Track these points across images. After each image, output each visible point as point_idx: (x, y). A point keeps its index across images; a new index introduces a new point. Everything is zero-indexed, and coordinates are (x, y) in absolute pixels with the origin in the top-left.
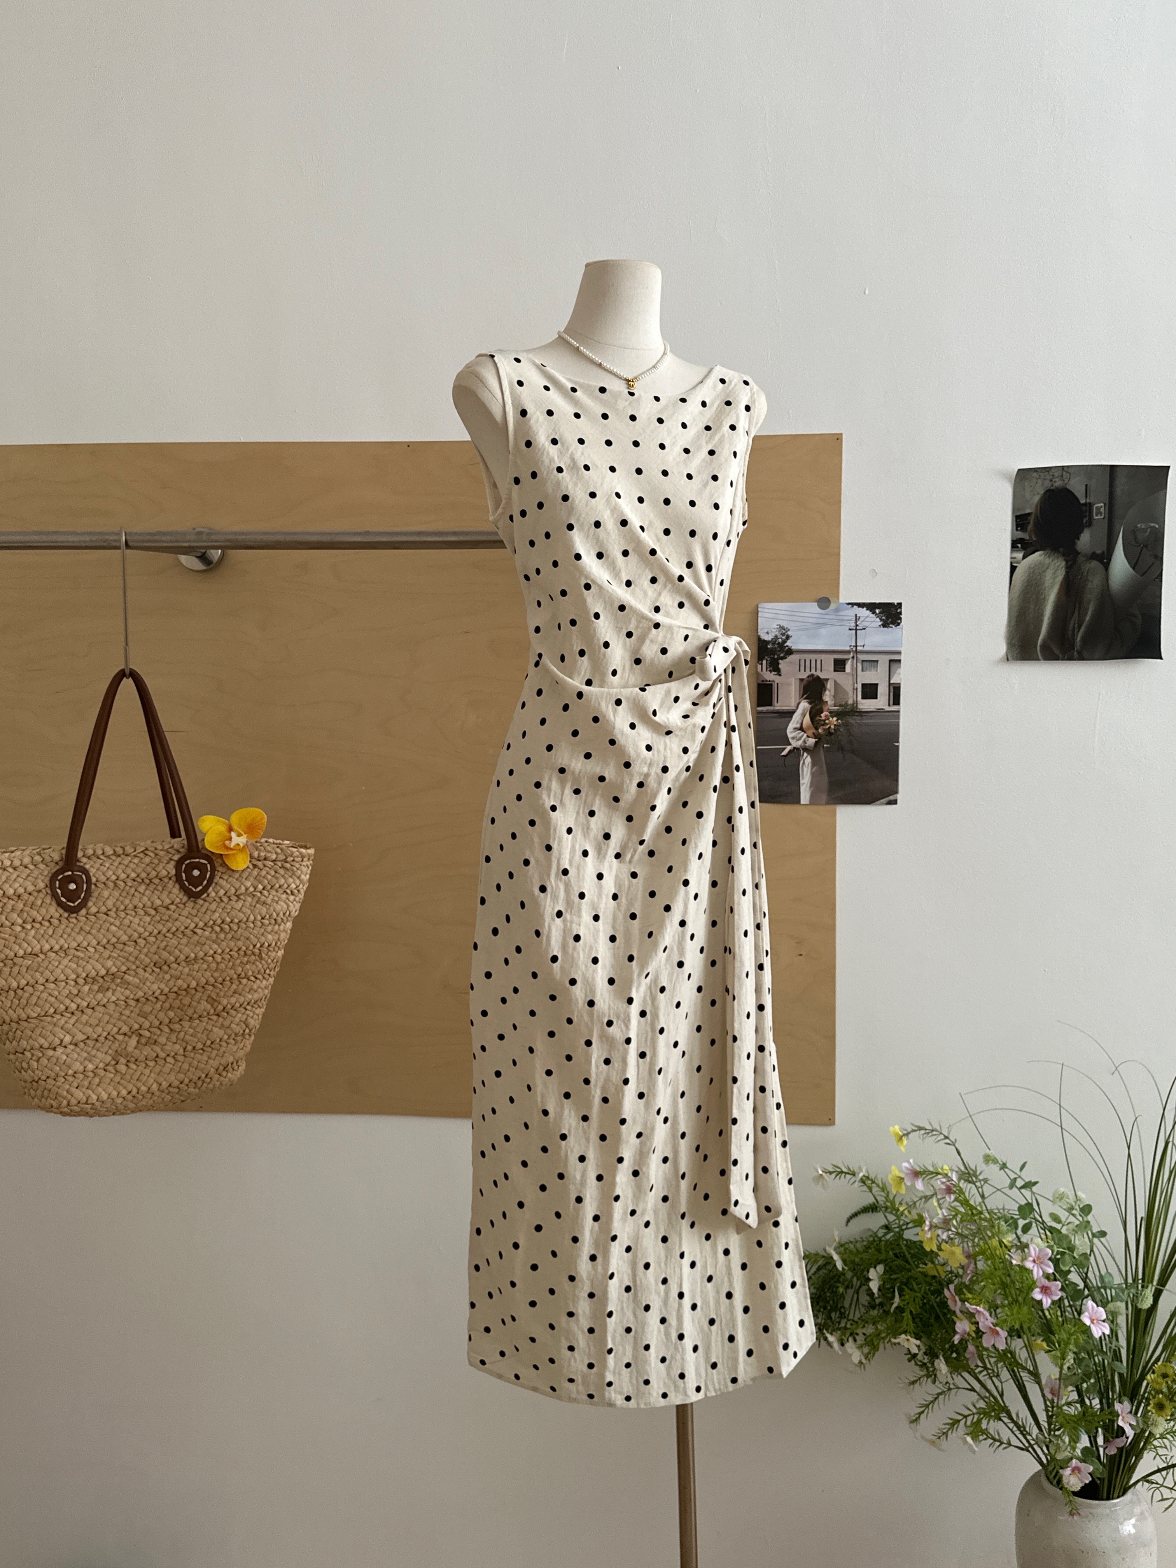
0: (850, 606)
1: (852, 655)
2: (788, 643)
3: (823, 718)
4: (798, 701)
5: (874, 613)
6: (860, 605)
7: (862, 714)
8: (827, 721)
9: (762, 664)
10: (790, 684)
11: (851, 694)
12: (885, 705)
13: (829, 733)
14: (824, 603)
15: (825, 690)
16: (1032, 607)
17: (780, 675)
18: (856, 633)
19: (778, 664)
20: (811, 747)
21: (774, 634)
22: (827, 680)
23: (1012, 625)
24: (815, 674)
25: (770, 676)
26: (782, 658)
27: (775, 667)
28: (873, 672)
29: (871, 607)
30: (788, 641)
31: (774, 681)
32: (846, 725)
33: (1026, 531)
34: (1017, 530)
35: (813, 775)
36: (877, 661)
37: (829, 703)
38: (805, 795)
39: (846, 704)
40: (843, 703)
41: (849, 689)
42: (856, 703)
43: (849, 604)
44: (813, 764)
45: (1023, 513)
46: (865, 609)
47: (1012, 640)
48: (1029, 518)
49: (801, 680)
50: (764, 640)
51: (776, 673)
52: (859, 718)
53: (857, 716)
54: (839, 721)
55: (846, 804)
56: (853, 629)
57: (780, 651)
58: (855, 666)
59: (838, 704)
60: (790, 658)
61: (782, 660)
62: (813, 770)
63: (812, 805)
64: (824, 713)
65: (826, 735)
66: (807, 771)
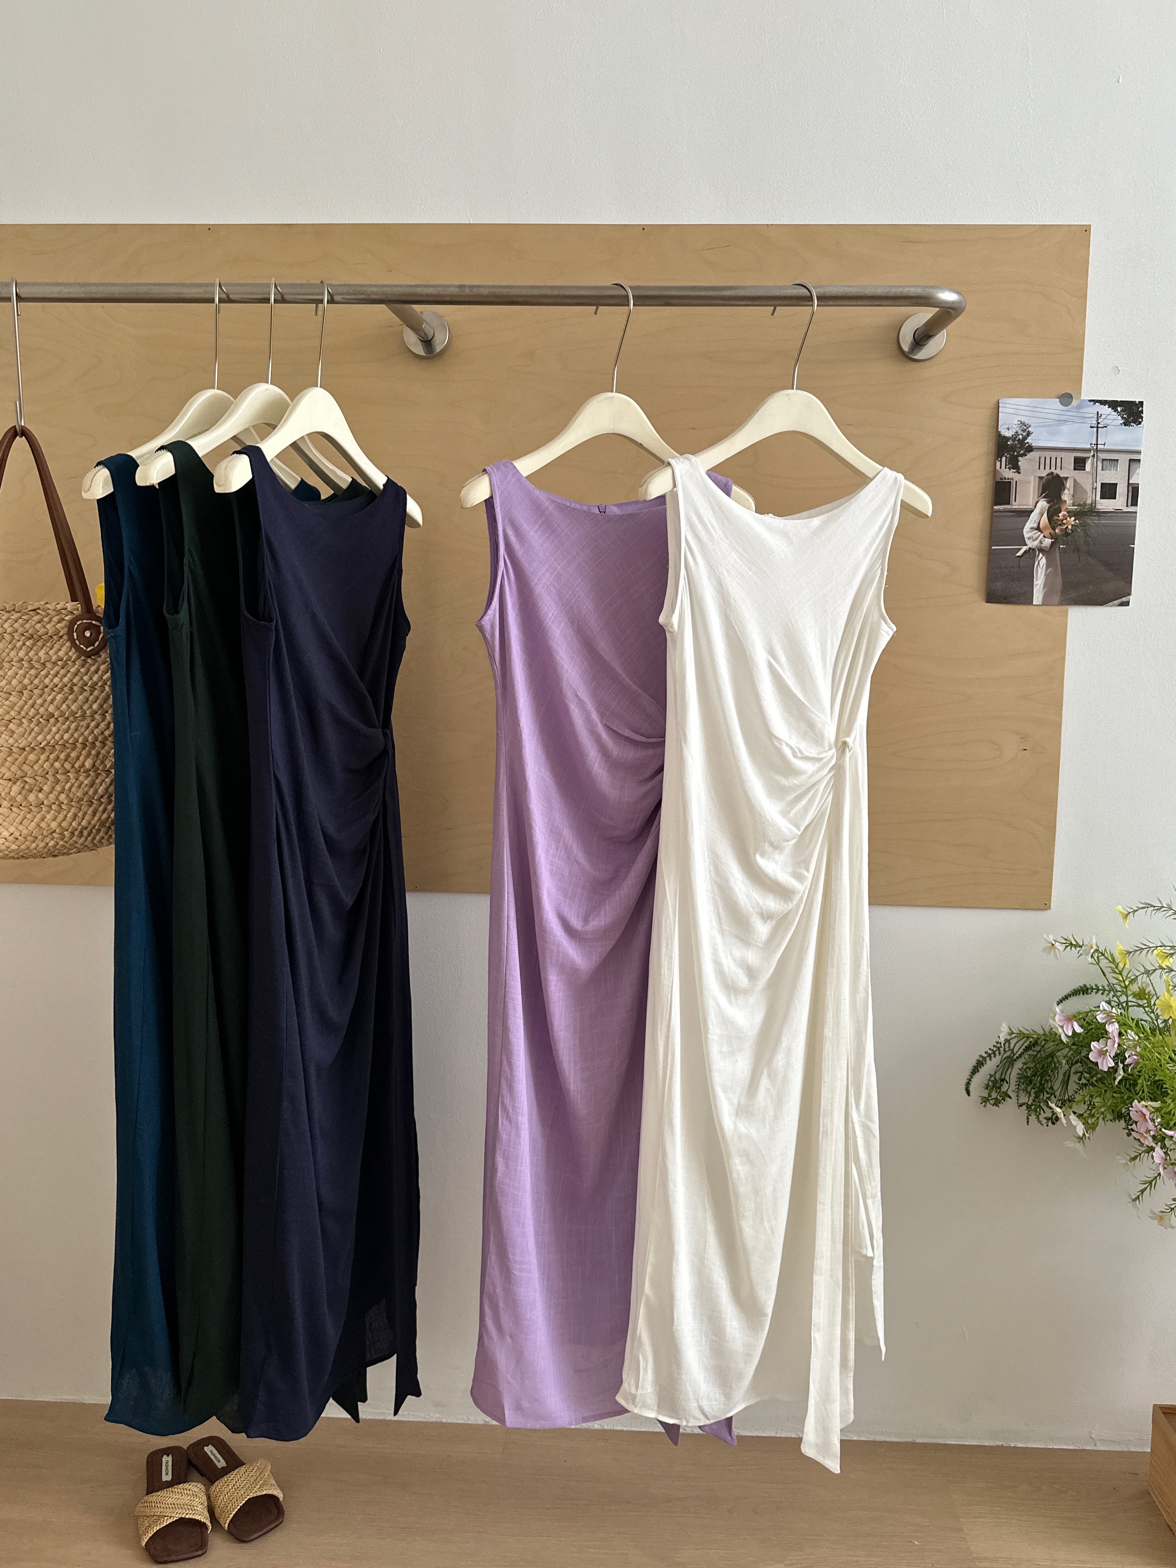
0: (1092, 403)
1: (1092, 454)
2: (1028, 440)
3: (1061, 518)
4: (1037, 500)
5: (1116, 410)
6: (1103, 403)
7: (1100, 514)
8: (1064, 521)
9: (1001, 461)
10: (1029, 483)
11: (1090, 493)
12: (1124, 506)
13: (1066, 533)
14: (1066, 399)
15: (1064, 490)
17: (1019, 473)
18: (1097, 430)
19: (1018, 461)
20: (1046, 547)
21: (1014, 431)
22: (1067, 478)
24: (1055, 472)
25: (1008, 474)
26: (1022, 455)
27: (1014, 465)
28: (1113, 472)
29: (1113, 404)
30: (1029, 438)
31: (1012, 479)
32: (1083, 525)
35: (1047, 576)
36: (1118, 460)
37: (1067, 502)
38: (1038, 596)
39: (1085, 504)
40: (1082, 503)
41: (1088, 488)
42: (1094, 503)
43: (1091, 401)
44: (1048, 566)
46: (1107, 406)
49: (1041, 478)
50: (1004, 436)
51: (1015, 471)
52: (1097, 518)
53: (1095, 516)
54: (1077, 521)
55: (1079, 605)
56: (1094, 427)
57: (1020, 447)
58: (1095, 465)
59: (1076, 504)
60: (1030, 455)
61: (1022, 457)
62: (1048, 572)
63: (1044, 605)
64: (1062, 513)
65: (1063, 536)
66: (1042, 572)
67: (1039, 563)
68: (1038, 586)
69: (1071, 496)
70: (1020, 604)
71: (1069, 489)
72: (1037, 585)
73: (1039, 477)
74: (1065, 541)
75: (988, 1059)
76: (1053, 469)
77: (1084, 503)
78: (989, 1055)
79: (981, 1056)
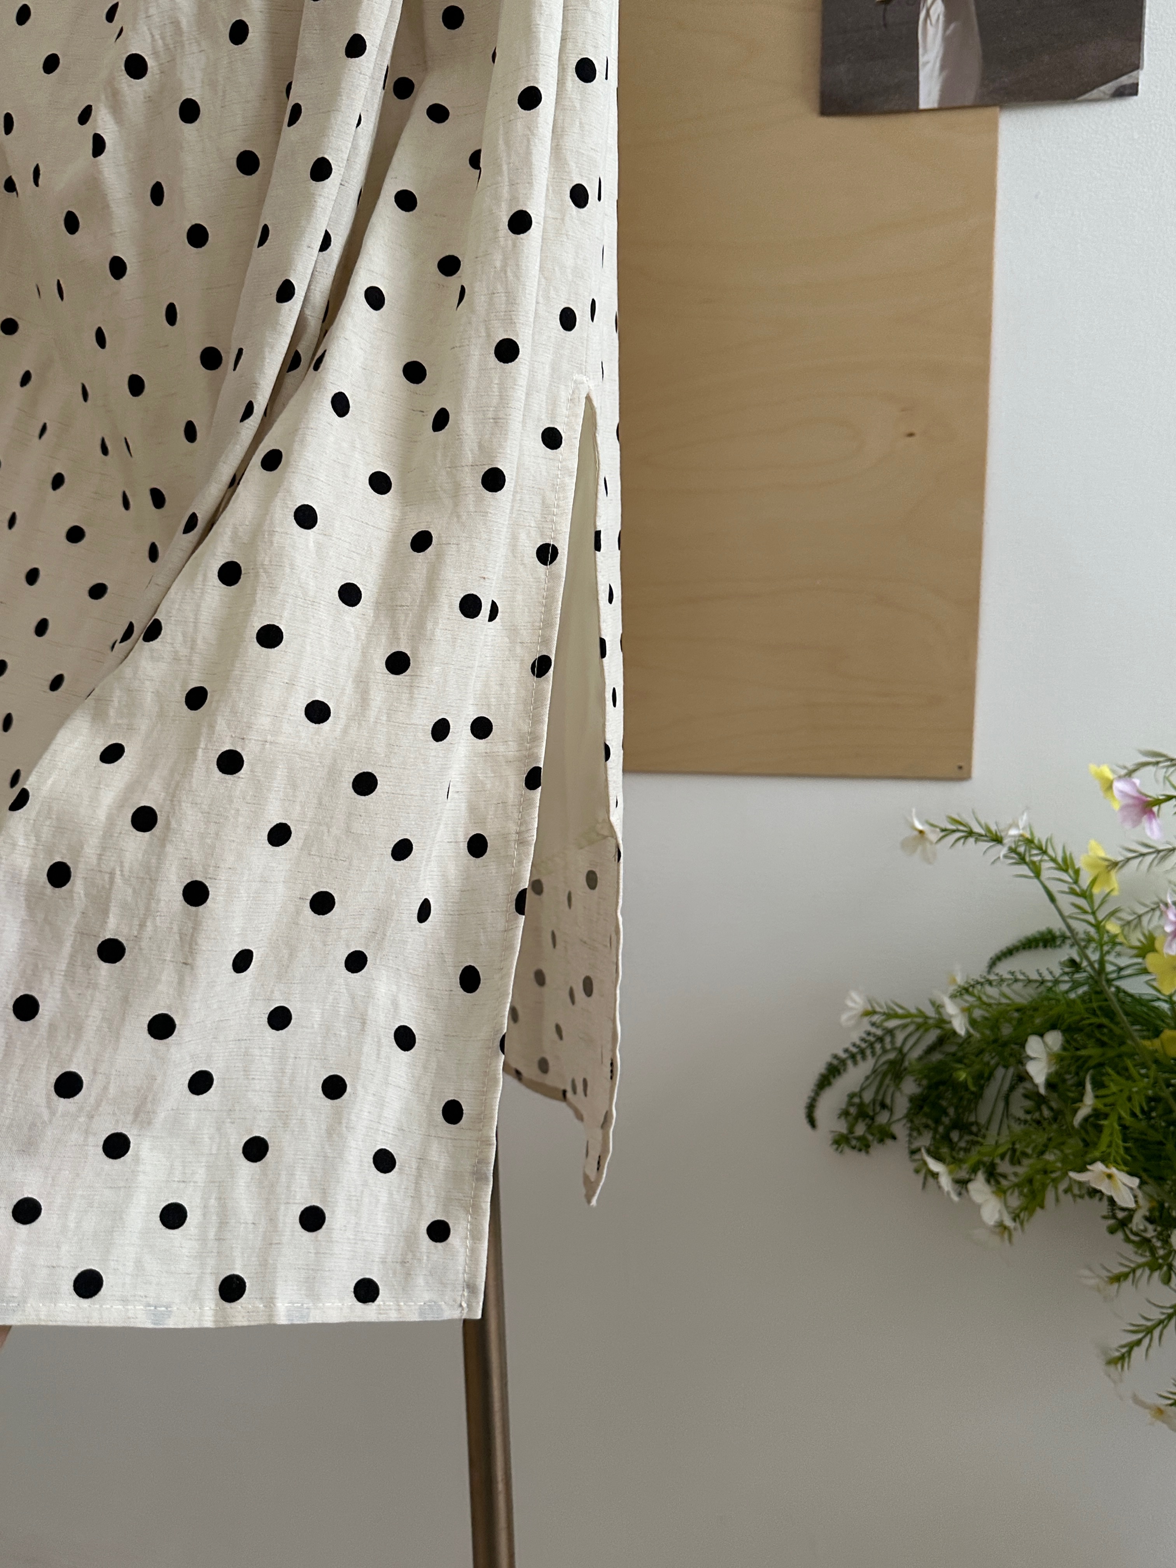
38: (929, 91)
62: (948, 32)
66: (936, 34)
67: (928, 14)
68: (929, 66)
70: (893, 113)
72: (927, 63)
75: (850, 1063)
78: (853, 1057)
79: (835, 1057)
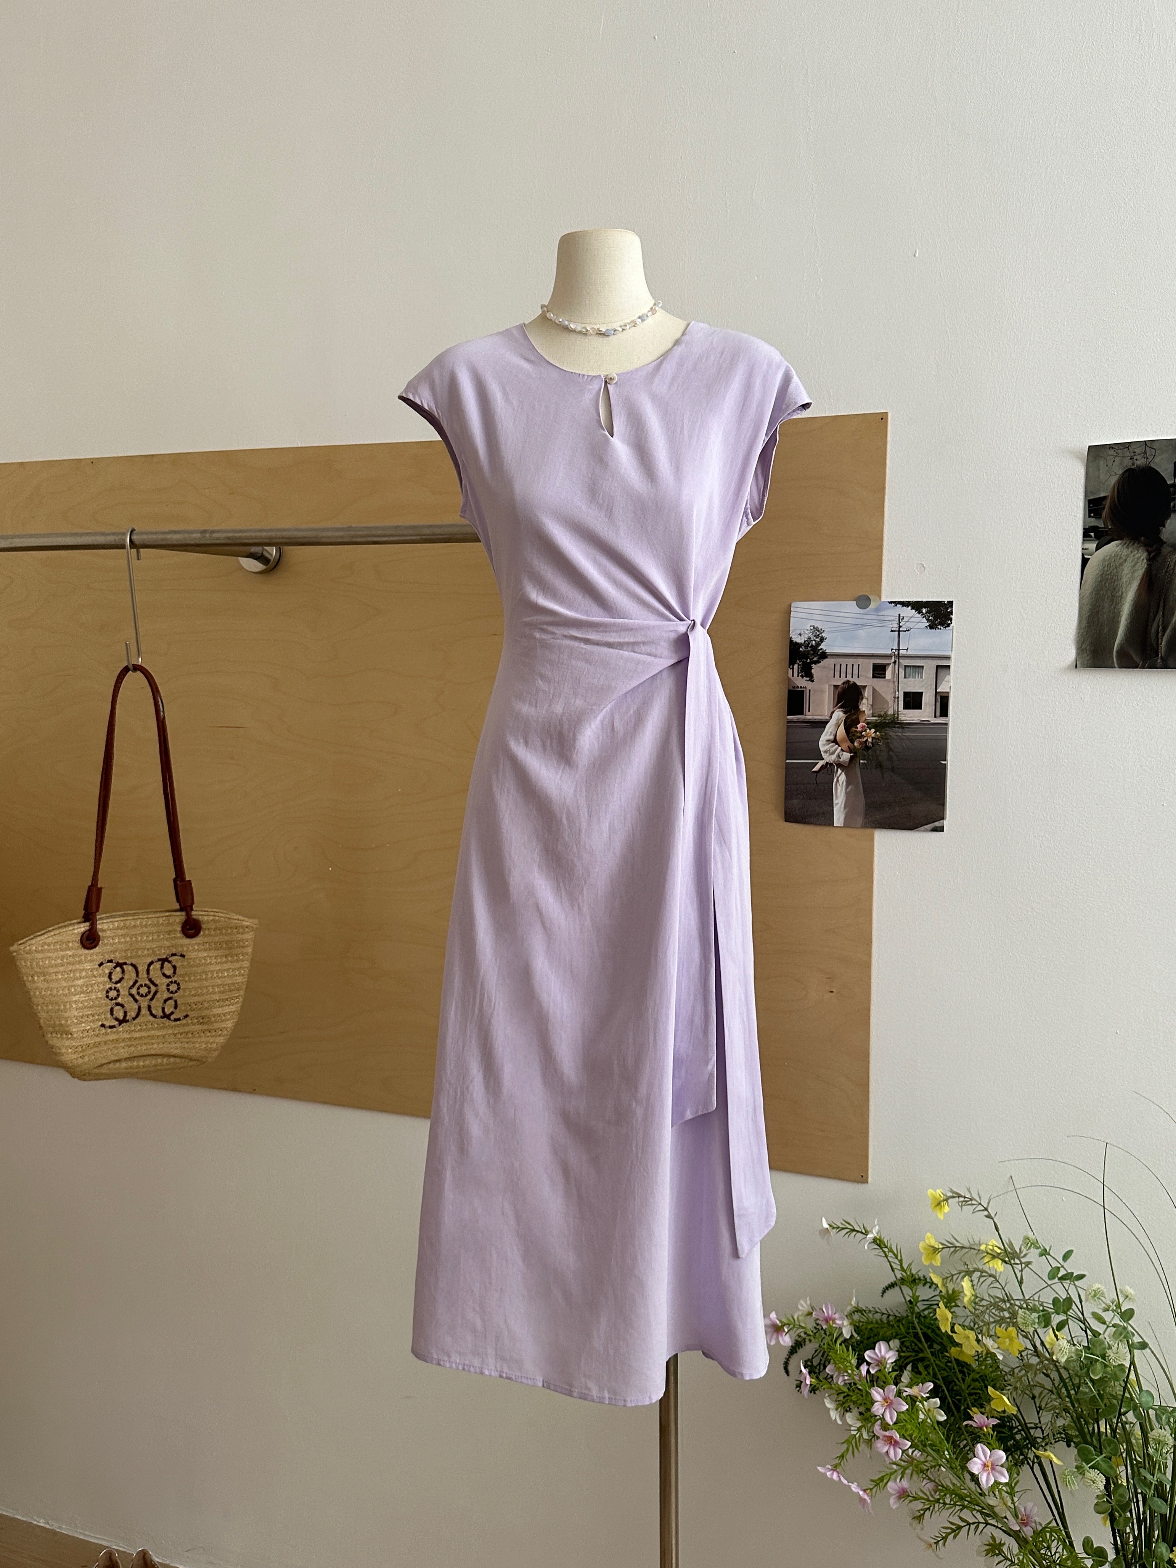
0: (893, 605)
1: (893, 660)
2: (823, 646)
3: (859, 729)
4: (832, 710)
5: (920, 612)
7: (903, 725)
8: (863, 733)
9: (793, 669)
10: (823, 691)
11: (891, 703)
12: (930, 717)
13: (866, 747)
14: (863, 602)
15: (862, 699)
16: (1107, 605)
17: (813, 681)
18: (899, 635)
19: (811, 668)
21: (807, 636)
23: (1083, 626)
24: (852, 680)
25: (801, 682)
26: (816, 662)
27: (807, 673)
28: (917, 679)
29: (917, 606)
30: (823, 644)
31: (805, 688)
32: (885, 738)
33: (1100, 518)
34: (1090, 516)
35: (848, 794)
36: (923, 666)
37: (866, 713)
38: (839, 817)
39: (886, 715)
40: (882, 713)
41: (889, 698)
42: (896, 714)
43: (891, 602)
44: (848, 783)
45: (1098, 496)
46: (910, 608)
47: (1082, 644)
48: (1104, 503)
49: (836, 687)
50: (796, 643)
51: (808, 679)
52: (900, 730)
53: (898, 728)
54: (878, 733)
55: (885, 828)
56: (895, 631)
57: (813, 654)
58: (897, 672)
59: (876, 715)
60: (824, 662)
61: (815, 664)
62: (849, 790)
63: (849, 827)
64: (861, 724)
65: (863, 750)
66: (842, 790)
67: (838, 780)
68: (839, 806)
69: (870, 706)
70: (820, 825)
71: (867, 699)
72: (838, 804)
73: (834, 686)
74: (865, 755)
76: (849, 676)
77: (885, 713)
